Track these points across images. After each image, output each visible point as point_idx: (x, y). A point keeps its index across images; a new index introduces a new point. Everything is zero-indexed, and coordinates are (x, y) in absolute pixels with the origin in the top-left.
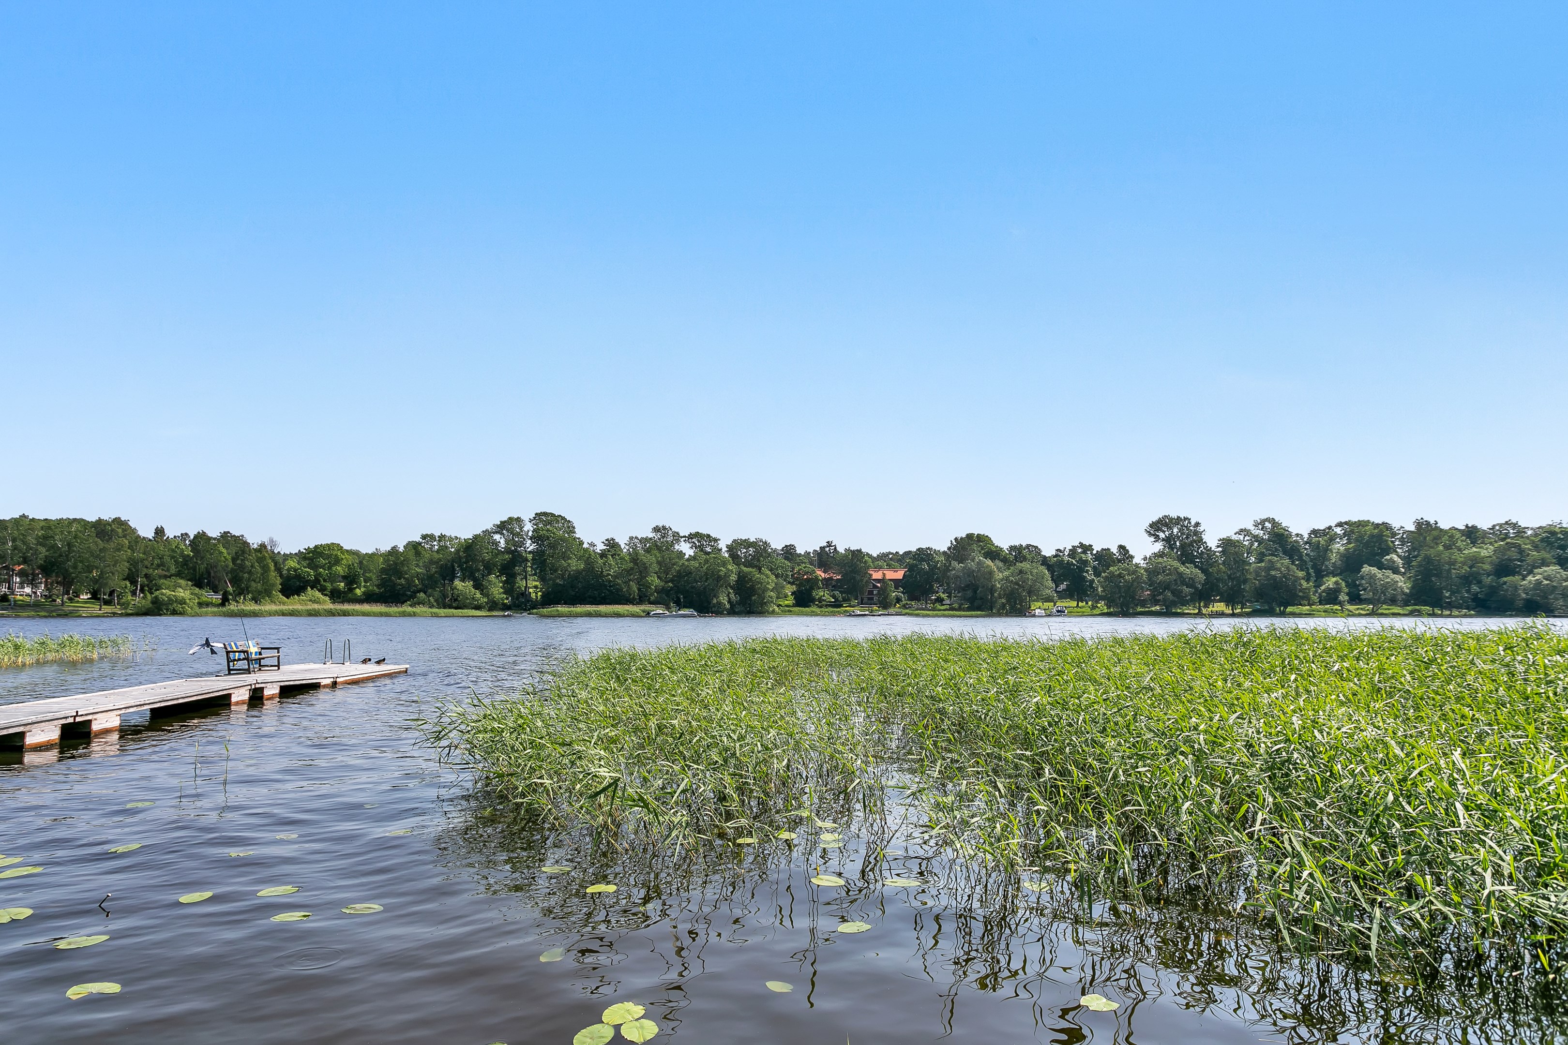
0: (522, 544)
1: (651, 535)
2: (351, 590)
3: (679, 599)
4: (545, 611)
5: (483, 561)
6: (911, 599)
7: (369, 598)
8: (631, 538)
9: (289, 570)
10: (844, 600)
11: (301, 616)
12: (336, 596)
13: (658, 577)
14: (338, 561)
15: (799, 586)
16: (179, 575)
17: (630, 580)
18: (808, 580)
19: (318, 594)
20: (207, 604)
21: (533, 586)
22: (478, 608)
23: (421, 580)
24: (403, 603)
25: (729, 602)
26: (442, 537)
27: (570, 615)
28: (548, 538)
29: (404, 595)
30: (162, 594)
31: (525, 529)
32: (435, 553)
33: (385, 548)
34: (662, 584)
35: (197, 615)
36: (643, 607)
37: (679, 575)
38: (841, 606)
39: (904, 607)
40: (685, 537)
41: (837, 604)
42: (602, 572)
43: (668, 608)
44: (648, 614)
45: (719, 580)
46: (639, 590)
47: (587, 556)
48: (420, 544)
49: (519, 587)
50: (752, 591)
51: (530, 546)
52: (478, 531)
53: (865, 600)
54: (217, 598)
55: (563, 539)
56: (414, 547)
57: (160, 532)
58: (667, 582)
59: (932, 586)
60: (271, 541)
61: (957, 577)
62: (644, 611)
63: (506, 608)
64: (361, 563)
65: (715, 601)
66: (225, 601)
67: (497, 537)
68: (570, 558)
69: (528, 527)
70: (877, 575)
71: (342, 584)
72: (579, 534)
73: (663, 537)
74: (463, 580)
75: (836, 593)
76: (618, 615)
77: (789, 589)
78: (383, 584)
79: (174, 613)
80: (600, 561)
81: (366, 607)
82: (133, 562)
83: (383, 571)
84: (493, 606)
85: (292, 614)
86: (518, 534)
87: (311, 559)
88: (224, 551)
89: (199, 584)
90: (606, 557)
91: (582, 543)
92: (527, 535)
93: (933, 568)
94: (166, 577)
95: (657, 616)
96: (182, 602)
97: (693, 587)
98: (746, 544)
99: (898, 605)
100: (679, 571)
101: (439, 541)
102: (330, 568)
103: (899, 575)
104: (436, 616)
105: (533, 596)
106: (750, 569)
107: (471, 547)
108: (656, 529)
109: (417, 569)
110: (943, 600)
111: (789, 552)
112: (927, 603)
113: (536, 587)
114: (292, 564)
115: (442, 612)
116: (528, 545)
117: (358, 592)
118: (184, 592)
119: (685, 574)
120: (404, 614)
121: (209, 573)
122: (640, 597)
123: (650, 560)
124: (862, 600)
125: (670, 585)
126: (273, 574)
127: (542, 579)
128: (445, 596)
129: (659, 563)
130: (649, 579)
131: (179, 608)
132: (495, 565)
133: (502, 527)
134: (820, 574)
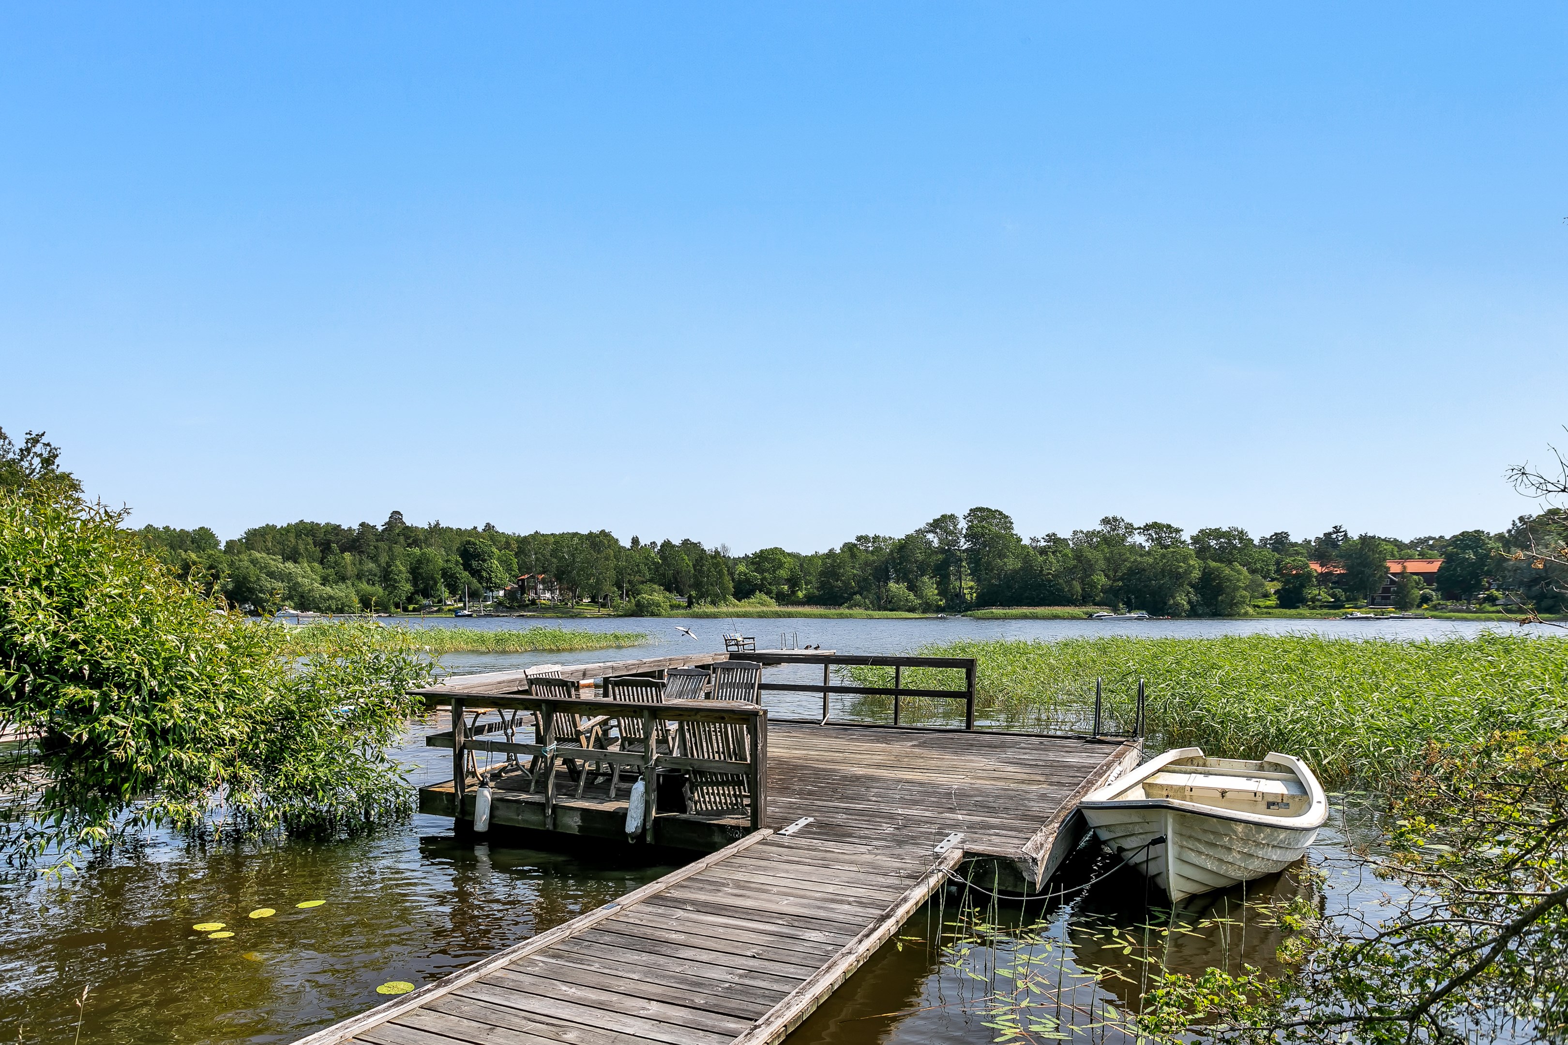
0: (956, 542)
1: (1099, 528)
2: (794, 593)
3: (1129, 599)
4: (980, 613)
5: (916, 561)
6: (1448, 598)
7: (810, 600)
8: (1075, 533)
9: (739, 574)
10: (1348, 600)
11: (753, 617)
12: (781, 599)
13: (1106, 575)
14: (781, 565)
15: (1286, 583)
16: (651, 580)
17: (1073, 579)
18: (1297, 576)
19: (765, 597)
20: (678, 607)
21: (968, 586)
22: (912, 610)
23: (858, 583)
24: (841, 605)
25: (1189, 602)
26: (876, 538)
27: (1005, 618)
28: (983, 536)
29: (842, 597)
30: (643, 598)
31: (959, 527)
32: (869, 555)
33: (824, 550)
34: (1110, 583)
35: (670, 616)
36: (1085, 609)
37: (1131, 572)
38: (1343, 607)
39: (1435, 608)
40: (1139, 528)
41: (1337, 605)
42: (1041, 571)
43: (1115, 610)
44: (1090, 616)
45: (1178, 578)
46: (1083, 589)
47: (1024, 553)
48: (855, 545)
49: (954, 588)
50: (1219, 590)
51: (964, 545)
52: (911, 531)
53: (1378, 600)
54: (684, 602)
55: (999, 536)
56: (849, 548)
57: (635, 541)
58: (1114, 581)
59: (1480, 581)
60: (724, 547)
61: (1516, 569)
62: (1086, 614)
63: (940, 609)
64: (801, 565)
65: (1171, 602)
66: (690, 604)
67: (930, 536)
68: (1005, 556)
69: (963, 525)
70: (1395, 568)
71: (786, 587)
72: (1017, 530)
73: (1114, 530)
74: (897, 582)
75: (1337, 591)
76: (1055, 617)
77: (1273, 586)
78: (822, 586)
79: (653, 615)
80: (1040, 559)
81: (807, 609)
82: (620, 571)
83: (822, 574)
84: (928, 608)
85: (745, 615)
86: (951, 533)
87: (758, 563)
88: (686, 557)
89: (668, 589)
90: (1047, 554)
91: (1019, 540)
92: (961, 533)
93: (1483, 559)
94: (643, 583)
95: (1099, 618)
96: (658, 605)
97: (1146, 586)
98: (1217, 534)
99: (1425, 606)
100: (1130, 568)
101: (874, 542)
102: (774, 571)
103: (1434, 567)
104: (871, 618)
105: (968, 597)
106: (1219, 564)
107: (904, 547)
108: (1106, 521)
109: (852, 571)
110: (1496, 599)
111: (1280, 541)
112: (1469, 603)
113: (971, 588)
114: (742, 568)
115: (876, 614)
116: (962, 544)
117: (800, 594)
118: (658, 596)
119: (1137, 572)
120: (841, 616)
121: (676, 579)
122: (1084, 598)
123: (1097, 557)
124: (1373, 599)
125: (1120, 584)
126: (727, 578)
127: (978, 581)
128: (879, 598)
129: (1107, 560)
130: (1095, 578)
131: (656, 610)
132: (929, 565)
133: (936, 525)
134: (1315, 567)
